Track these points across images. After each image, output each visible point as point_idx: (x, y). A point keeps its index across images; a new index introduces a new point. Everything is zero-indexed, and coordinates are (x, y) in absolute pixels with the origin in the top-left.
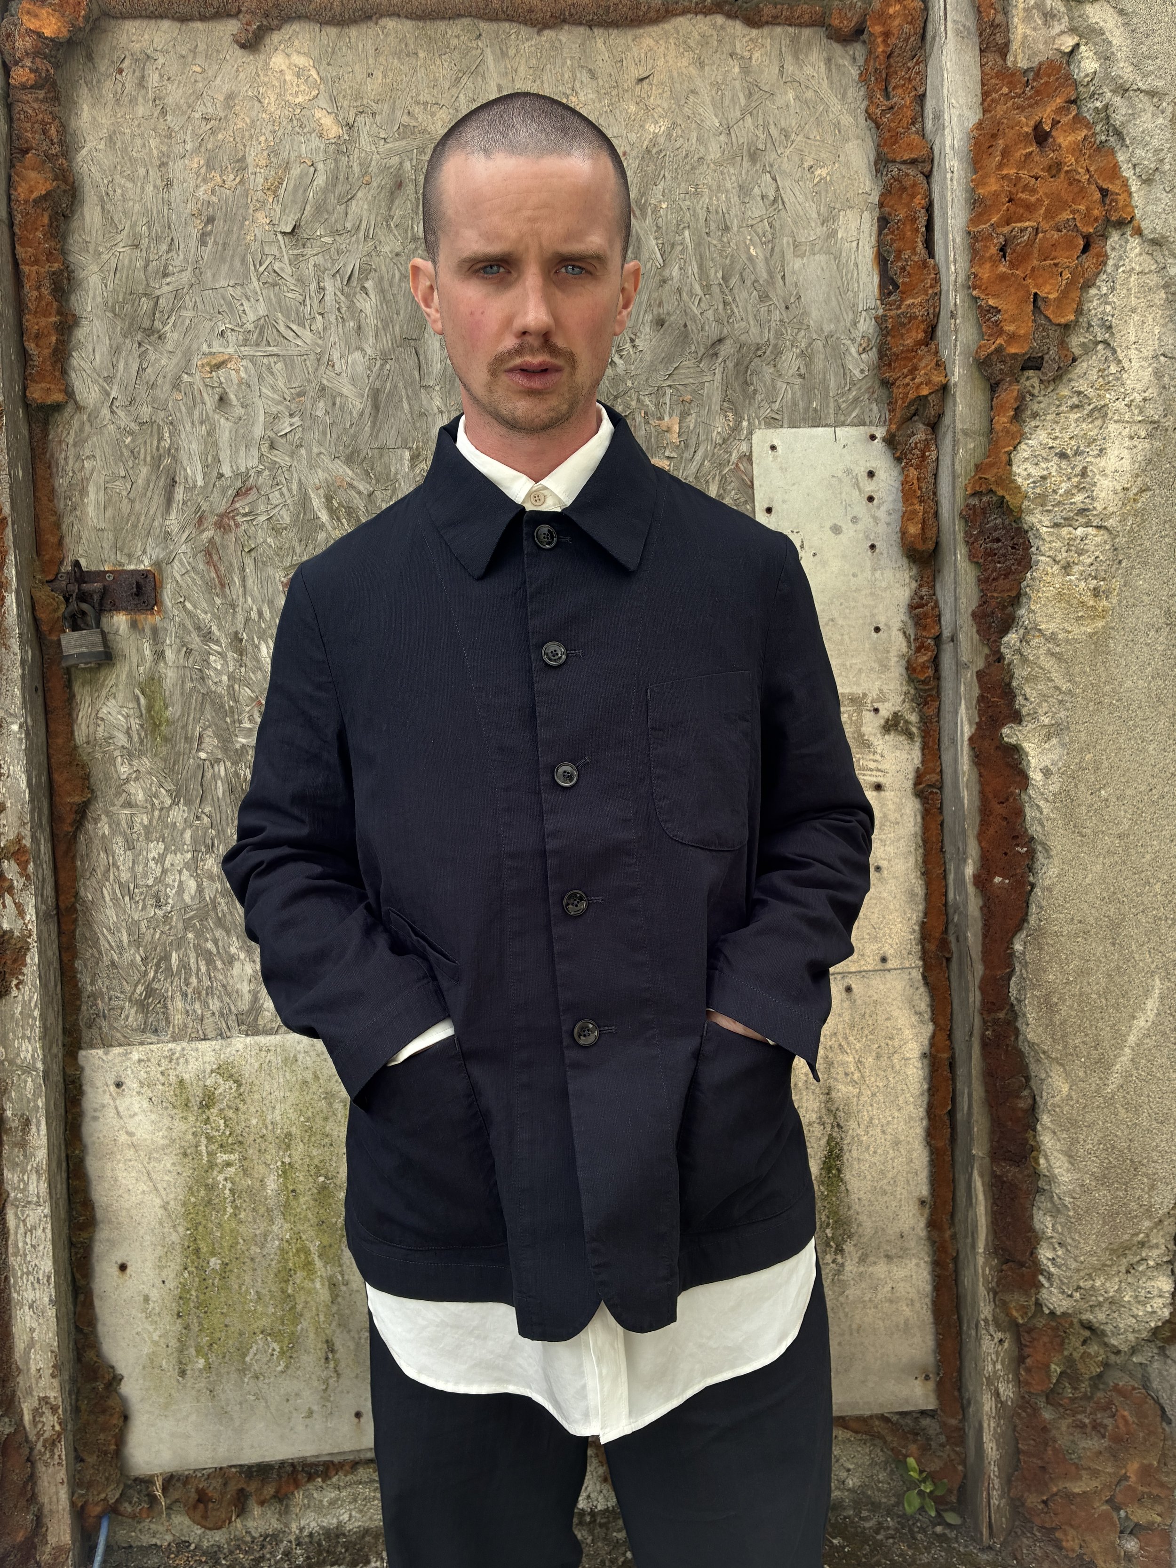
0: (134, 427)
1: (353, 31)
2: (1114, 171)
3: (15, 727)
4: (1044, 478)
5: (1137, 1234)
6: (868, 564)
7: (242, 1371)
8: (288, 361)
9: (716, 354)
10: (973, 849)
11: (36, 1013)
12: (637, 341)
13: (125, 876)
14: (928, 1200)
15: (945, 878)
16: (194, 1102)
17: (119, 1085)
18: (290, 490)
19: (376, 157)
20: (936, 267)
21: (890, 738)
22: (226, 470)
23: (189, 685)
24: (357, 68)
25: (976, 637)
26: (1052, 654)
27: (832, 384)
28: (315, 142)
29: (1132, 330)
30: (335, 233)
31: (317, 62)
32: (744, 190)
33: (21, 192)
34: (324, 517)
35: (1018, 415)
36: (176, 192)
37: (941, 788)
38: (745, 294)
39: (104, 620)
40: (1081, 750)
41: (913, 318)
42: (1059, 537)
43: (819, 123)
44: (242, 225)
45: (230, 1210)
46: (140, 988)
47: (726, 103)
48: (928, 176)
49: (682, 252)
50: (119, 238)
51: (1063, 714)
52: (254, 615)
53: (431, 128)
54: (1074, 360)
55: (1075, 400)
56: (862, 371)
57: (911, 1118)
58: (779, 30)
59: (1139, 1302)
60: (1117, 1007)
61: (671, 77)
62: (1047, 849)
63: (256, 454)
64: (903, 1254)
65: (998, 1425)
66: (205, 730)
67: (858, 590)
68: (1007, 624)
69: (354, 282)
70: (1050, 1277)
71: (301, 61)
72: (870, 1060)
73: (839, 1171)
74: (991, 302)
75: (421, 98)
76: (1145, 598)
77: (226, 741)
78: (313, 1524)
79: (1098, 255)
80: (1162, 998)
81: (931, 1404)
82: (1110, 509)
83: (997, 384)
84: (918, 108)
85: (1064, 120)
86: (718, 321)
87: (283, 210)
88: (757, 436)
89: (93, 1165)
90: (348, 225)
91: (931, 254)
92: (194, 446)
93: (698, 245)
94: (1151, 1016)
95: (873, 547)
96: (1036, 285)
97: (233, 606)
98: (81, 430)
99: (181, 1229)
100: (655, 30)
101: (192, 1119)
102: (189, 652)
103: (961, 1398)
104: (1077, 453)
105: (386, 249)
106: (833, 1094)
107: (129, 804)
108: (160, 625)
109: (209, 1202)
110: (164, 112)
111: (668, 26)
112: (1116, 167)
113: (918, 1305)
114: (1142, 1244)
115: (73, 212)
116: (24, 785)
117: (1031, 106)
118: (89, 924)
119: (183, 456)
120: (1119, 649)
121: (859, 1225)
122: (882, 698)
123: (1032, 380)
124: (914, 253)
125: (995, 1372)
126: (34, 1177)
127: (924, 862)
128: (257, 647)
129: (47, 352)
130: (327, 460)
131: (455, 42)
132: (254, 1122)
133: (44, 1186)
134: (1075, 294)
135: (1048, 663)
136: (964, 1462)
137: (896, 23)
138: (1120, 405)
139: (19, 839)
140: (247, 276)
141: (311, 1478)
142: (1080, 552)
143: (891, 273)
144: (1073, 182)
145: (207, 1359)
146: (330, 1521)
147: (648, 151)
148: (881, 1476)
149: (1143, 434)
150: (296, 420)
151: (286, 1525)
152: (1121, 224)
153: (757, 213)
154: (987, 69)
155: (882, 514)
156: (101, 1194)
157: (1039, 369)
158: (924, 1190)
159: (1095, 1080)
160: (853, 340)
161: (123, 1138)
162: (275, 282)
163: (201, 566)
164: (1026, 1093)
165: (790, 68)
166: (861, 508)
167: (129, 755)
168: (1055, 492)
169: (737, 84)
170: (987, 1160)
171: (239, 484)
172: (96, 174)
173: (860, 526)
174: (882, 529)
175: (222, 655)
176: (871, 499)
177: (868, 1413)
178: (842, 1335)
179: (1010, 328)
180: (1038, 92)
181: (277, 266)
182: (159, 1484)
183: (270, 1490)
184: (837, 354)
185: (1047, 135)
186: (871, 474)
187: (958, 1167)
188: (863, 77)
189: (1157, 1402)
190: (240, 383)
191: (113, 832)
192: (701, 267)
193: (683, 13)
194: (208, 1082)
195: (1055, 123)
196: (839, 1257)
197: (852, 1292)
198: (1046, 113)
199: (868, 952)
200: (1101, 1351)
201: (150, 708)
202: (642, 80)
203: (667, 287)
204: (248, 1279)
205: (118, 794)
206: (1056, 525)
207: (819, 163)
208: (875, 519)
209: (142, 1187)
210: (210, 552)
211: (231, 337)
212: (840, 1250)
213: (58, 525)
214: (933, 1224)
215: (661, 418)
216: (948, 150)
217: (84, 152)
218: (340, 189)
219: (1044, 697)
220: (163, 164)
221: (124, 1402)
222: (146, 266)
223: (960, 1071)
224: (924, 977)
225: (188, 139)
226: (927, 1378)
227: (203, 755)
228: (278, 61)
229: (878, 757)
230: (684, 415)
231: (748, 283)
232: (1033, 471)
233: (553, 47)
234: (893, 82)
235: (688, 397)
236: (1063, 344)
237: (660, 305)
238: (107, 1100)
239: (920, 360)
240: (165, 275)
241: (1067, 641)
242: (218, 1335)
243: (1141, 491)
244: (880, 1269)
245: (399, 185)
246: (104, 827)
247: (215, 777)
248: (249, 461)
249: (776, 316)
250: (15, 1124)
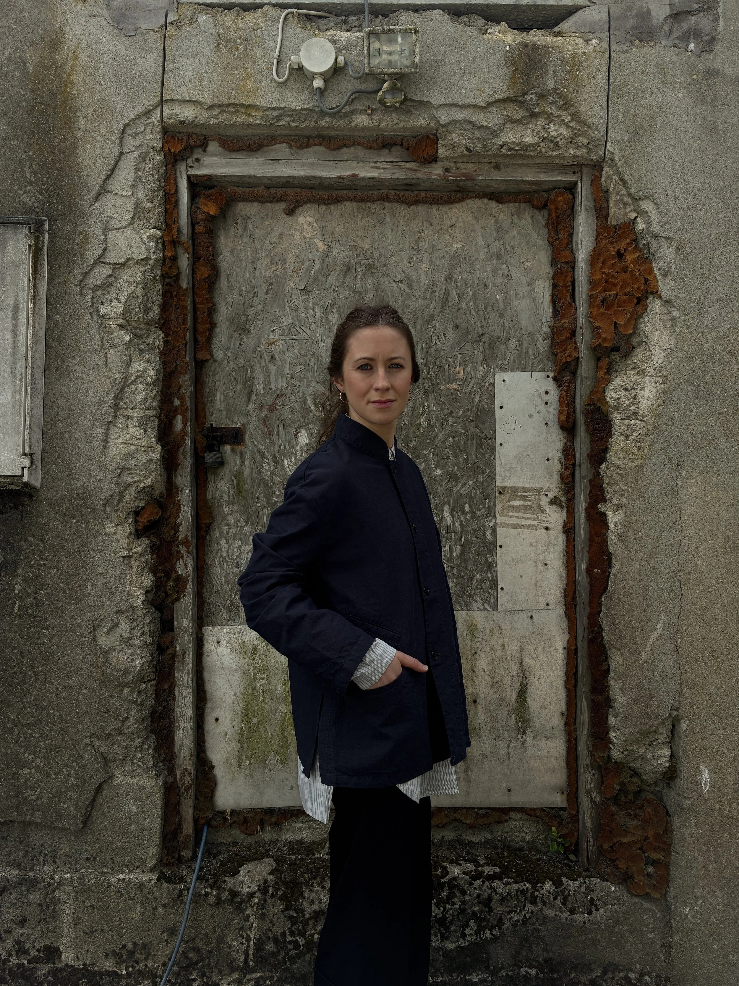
0: (236, 368)
1: (332, 207)
2: (650, 271)
3: (187, 491)
4: (618, 399)
5: (652, 727)
6: (545, 431)
7: (265, 767)
8: (300, 342)
9: (480, 340)
10: (586, 556)
11: (190, 608)
12: (446, 335)
13: (224, 554)
14: (566, 713)
15: (575, 569)
16: (249, 651)
17: (218, 642)
18: (299, 396)
19: (339, 258)
20: (576, 306)
21: (553, 507)
22: (273, 387)
23: (254, 476)
24: (333, 222)
25: (589, 465)
26: (619, 474)
27: (531, 353)
28: (315, 252)
29: (656, 338)
30: (322, 289)
31: (317, 220)
32: (494, 271)
33: (198, 276)
34: (312, 407)
35: (609, 371)
36: (257, 274)
37: (574, 530)
38: (494, 315)
39: (221, 448)
40: (631, 516)
41: (565, 328)
42: (623, 424)
43: (527, 243)
44: (284, 286)
45: (262, 698)
46: (228, 602)
47: (488, 235)
48: (573, 268)
49: (467, 297)
50: (234, 291)
51: (624, 500)
52: (282, 447)
53: (363, 246)
54: (633, 348)
55: (633, 366)
56: (544, 348)
57: (558, 676)
58: (511, 204)
59: (654, 759)
60: (644, 627)
61: (464, 225)
62: (616, 557)
63: (285, 380)
64: (553, 736)
65: (592, 812)
66: (260, 494)
67: (539, 442)
68: (603, 460)
69: (328, 310)
70: (614, 744)
71: (310, 219)
72: (540, 649)
73: (525, 698)
74: (597, 324)
75: (359, 234)
76: (660, 451)
77: (268, 499)
78: (291, 837)
79: (643, 305)
80: (664, 624)
81: (564, 805)
82: (646, 413)
83: (600, 357)
84: (570, 239)
85: (630, 248)
86: (482, 326)
87: (300, 280)
88: (496, 376)
89: (206, 675)
90: (327, 286)
91: (574, 301)
92: (260, 377)
93: (474, 294)
94: (659, 631)
95: (547, 424)
96: (616, 318)
97: (274, 443)
98: (215, 369)
99: (241, 705)
100: (458, 205)
101: (247, 658)
102: (255, 462)
103: (577, 802)
104: (632, 389)
105: (342, 296)
106: (523, 663)
107: (228, 524)
108: (243, 450)
109: (253, 694)
110: (254, 241)
111: (463, 204)
112: (652, 269)
113: (559, 760)
114: (655, 732)
115: (216, 281)
116: (189, 515)
117: (616, 242)
118: (209, 574)
119: (256, 380)
120: (648, 472)
121: (534, 722)
122: (549, 489)
123: (615, 356)
124: (566, 300)
125: (591, 788)
126: (186, 676)
127: (567, 562)
128: (283, 461)
129: (205, 339)
130: (314, 383)
131: (374, 211)
132: (273, 661)
133: (190, 680)
134: (633, 322)
135: (617, 478)
136: (578, 831)
137: (561, 204)
138: (651, 369)
139: (187, 536)
140: (285, 307)
141: (292, 816)
142: (633, 431)
143: (557, 307)
144: (633, 275)
145: (250, 761)
146: (298, 837)
147: (454, 255)
148: (541, 838)
149: (661, 381)
150: (302, 367)
151: (280, 837)
152: (652, 293)
153: (500, 281)
154: (598, 225)
155: (551, 409)
156: (209, 688)
157: (619, 351)
158: (563, 708)
159: (634, 657)
160: (540, 335)
161: (219, 664)
162: (295, 309)
163: (261, 426)
164: (605, 663)
165: (516, 220)
166: (542, 407)
167: (229, 504)
168: (622, 405)
169: (493, 227)
170: (589, 693)
171: (278, 393)
172: (226, 266)
173: (541, 415)
174: (551, 416)
175: (268, 463)
176: (546, 403)
177: (535, 807)
178: (525, 771)
179: (604, 336)
180: (620, 236)
181: (297, 303)
182: (228, 813)
183: (274, 820)
184: (533, 341)
185: (623, 255)
186: (547, 393)
187: (578, 697)
188: (547, 226)
189: (665, 807)
190: (280, 351)
191: (221, 536)
192: (475, 303)
193: (470, 198)
194: (255, 643)
195: (626, 250)
196: (524, 736)
197: (530, 752)
198: (622, 245)
199: (540, 601)
200: (639, 782)
201: (238, 485)
202: (451, 226)
203: (460, 312)
204: (268, 728)
205: (223, 520)
206: (622, 419)
207: (527, 260)
208: (548, 411)
209: (226, 686)
210: (265, 421)
211: (277, 332)
212: (524, 733)
213: (204, 408)
214: (566, 724)
215: (456, 368)
216: (580, 260)
217: (221, 257)
218: (324, 271)
219: (616, 492)
220: (253, 262)
221: (215, 777)
222: (244, 303)
223: (580, 655)
224: (565, 613)
225: (263, 251)
226: (563, 793)
227: (259, 505)
228: (301, 220)
229: (547, 515)
230: (465, 367)
231: (495, 310)
232: (614, 395)
233: (415, 213)
234: (560, 227)
235: (468, 359)
236: (628, 342)
237: (457, 319)
238: (213, 648)
239: (568, 345)
240: (252, 307)
241: (625, 468)
242: (254, 751)
243: (659, 406)
244: (542, 743)
245: (349, 269)
246: (217, 534)
247: (263, 514)
248: (282, 383)
249: (507, 324)
250: (180, 653)
